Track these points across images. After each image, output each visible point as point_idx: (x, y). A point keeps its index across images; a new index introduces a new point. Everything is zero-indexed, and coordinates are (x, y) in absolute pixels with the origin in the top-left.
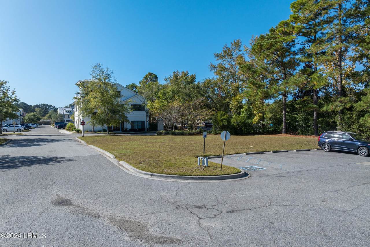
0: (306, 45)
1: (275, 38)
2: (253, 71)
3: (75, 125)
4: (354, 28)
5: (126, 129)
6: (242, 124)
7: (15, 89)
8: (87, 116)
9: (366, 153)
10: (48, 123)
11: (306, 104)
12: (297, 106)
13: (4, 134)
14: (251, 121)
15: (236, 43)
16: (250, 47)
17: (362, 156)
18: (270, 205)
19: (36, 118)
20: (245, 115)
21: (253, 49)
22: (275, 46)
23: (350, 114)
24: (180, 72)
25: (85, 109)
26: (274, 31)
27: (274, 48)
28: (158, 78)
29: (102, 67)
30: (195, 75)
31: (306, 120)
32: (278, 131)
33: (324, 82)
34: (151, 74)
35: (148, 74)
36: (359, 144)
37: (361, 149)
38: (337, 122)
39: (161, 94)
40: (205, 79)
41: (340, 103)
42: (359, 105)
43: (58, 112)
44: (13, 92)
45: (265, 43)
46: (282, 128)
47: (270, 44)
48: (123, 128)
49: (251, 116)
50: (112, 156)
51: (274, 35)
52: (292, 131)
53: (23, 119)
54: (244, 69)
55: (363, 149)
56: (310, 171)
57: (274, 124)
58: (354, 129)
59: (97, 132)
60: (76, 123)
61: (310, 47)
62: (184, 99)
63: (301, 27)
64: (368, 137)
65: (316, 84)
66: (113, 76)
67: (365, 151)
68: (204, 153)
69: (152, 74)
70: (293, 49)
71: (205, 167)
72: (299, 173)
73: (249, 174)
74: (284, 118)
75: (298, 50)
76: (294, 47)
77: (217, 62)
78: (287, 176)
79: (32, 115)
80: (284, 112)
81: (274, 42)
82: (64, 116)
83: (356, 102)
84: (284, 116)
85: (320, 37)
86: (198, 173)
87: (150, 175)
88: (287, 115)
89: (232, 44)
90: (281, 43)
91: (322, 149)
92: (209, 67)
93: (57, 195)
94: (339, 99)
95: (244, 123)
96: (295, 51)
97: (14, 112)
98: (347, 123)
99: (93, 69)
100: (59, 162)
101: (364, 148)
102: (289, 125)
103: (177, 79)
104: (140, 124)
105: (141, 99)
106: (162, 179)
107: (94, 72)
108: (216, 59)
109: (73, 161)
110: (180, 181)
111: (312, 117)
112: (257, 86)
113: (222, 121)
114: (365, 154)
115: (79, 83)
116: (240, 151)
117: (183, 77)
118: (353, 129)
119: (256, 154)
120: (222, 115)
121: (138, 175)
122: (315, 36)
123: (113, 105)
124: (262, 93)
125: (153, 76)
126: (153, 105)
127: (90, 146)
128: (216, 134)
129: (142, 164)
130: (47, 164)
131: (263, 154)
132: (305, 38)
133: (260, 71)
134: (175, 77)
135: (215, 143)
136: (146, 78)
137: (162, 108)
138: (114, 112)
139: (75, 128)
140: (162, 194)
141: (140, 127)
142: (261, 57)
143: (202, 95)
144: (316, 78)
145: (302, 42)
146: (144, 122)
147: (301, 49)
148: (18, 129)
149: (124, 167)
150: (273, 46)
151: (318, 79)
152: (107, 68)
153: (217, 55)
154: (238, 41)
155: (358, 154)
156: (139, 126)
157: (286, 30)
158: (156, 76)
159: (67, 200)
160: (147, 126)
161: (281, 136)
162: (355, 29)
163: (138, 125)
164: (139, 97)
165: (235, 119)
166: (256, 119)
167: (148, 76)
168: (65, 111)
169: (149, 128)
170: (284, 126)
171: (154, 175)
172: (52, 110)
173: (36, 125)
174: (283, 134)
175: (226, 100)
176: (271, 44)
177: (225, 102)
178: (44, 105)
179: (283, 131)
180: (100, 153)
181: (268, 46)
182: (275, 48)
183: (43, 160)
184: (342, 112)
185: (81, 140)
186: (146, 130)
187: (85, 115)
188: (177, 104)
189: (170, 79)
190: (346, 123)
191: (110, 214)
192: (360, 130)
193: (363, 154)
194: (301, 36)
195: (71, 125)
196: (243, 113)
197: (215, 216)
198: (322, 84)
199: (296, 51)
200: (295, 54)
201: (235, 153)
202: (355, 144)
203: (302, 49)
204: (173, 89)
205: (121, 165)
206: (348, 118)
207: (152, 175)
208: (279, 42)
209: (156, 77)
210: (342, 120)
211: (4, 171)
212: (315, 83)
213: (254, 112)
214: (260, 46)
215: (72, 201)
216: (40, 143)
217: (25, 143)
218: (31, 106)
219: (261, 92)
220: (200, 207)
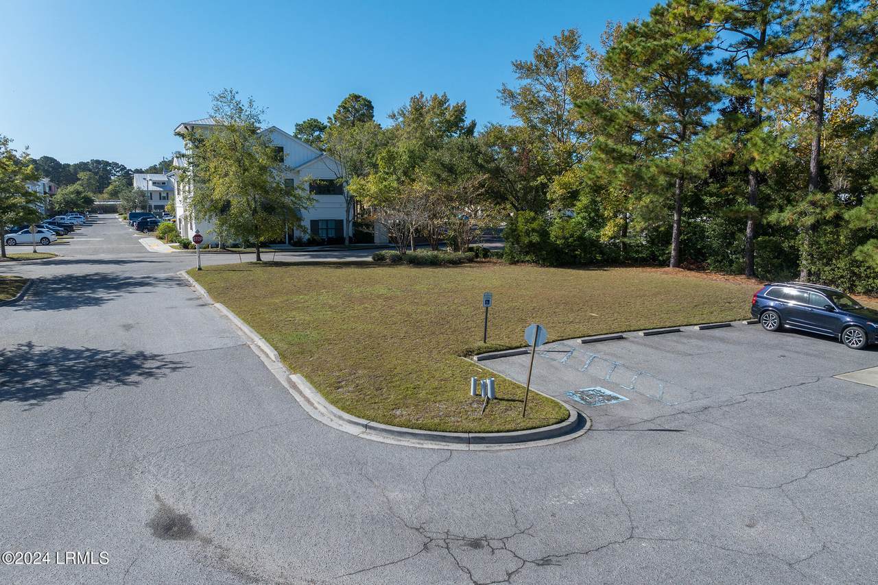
0: (740, 54)
1: (667, 35)
2: (605, 118)
3: (178, 227)
4: (864, 20)
5: (300, 239)
6: (575, 241)
7: (27, 148)
8: (207, 217)
9: (860, 341)
10: (112, 210)
11: (731, 196)
12: (708, 200)
13: (11, 258)
14: (598, 234)
15: (566, 39)
16: (602, 51)
17: (850, 347)
18: (631, 537)
19: (83, 198)
20: (584, 218)
21: (609, 59)
22: (664, 56)
23: (831, 233)
24: (428, 95)
25: (201, 202)
26: (662, 15)
27: (660, 62)
28: (373, 108)
29: (237, 98)
30: (464, 104)
31: (728, 238)
32: (660, 258)
33: (776, 154)
34: (357, 98)
35: (349, 98)
36: (848, 319)
37: (851, 333)
38: (801, 249)
39: (381, 159)
40: (489, 125)
41: (812, 207)
42: (855, 217)
43: (135, 185)
44: (24, 155)
45: (639, 49)
46: (670, 253)
47: (650, 51)
48: (291, 237)
49: (596, 221)
50: (272, 353)
51: (661, 26)
52: (692, 259)
53: (51, 204)
54: (584, 111)
55: (854, 332)
56: (727, 409)
57: (652, 242)
58: (839, 268)
59: (231, 249)
60: (180, 223)
61: (749, 58)
62: (439, 176)
63: (731, 10)
64: (870, 291)
65: (757, 157)
66: (264, 120)
67: (858, 338)
68: (485, 342)
69: (360, 97)
70: (706, 60)
71: (488, 403)
72: (702, 417)
73: (588, 419)
74: (675, 231)
75: (719, 64)
76: (709, 54)
77: (517, 84)
78: (672, 426)
79: (72, 193)
80: (675, 215)
81: (661, 46)
82: (149, 195)
83: (849, 205)
84: (675, 225)
85: (776, 36)
86: (472, 426)
87: (363, 425)
88: (684, 222)
89: (556, 39)
90: (676, 50)
91: (759, 322)
92: (500, 95)
93: (157, 498)
94: (810, 197)
95: (581, 238)
96: (711, 65)
97: (31, 205)
98: (824, 253)
99: (215, 103)
100: (150, 374)
101: (858, 330)
102: (686, 245)
103: (421, 114)
104: (332, 225)
105: (333, 166)
106: (390, 440)
107: (217, 110)
108: (518, 75)
109: (184, 370)
110: (431, 446)
111: (742, 230)
112: (615, 154)
113: (527, 234)
114: (857, 344)
115: (182, 129)
116: (568, 332)
117: (435, 110)
118: (836, 269)
119: (606, 343)
120: (527, 221)
121: (336, 424)
122: (764, 33)
123: (267, 192)
124: (626, 175)
125: (363, 102)
126: (364, 189)
127: (218, 305)
128: (512, 264)
129: (342, 387)
130: (125, 384)
131: (622, 343)
132: (737, 37)
133: (623, 117)
134: (417, 110)
135: (510, 304)
136: (345, 108)
137: (384, 199)
138: (269, 208)
139: (178, 236)
140: (392, 496)
141: (332, 234)
142: (626, 83)
143: (481, 167)
144: (759, 142)
145: (731, 46)
146: (342, 221)
147: (728, 61)
148: (42, 239)
149: (301, 393)
150: (660, 55)
151: (762, 145)
152: (248, 100)
153: (519, 66)
154: (572, 32)
155: (842, 342)
156: (330, 231)
157: (692, 13)
158: (370, 102)
159: (181, 516)
160: (348, 231)
161: (666, 273)
162: (866, 21)
163: (327, 229)
164: (327, 162)
165: (560, 228)
166: (608, 231)
167: (348, 103)
168: (150, 183)
169: (354, 234)
170: (674, 250)
171: (371, 428)
172: (118, 174)
173: (83, 219)
174: (670, 269)
175: (538, 179)
176: (653, 51)
177: (535, 183)
178: (98, 162)
179: (672, 261)
180: (244, 340)
181: (645, 56)
182: (663, 63)
183: (114, 365)
184: (815, 227)
185: (195, 283)
186: (347, 242)
187: (201, 215)
188: (420, 187)
189: (403, 115)
190: (821, 253)
191: (280, 571)
192: (854, 273)
193: (853, 343)
194: (728, 29)
195: (168, 227)
196: (578, 213)
197: (509, 575)
198: (771, 159)
199: (715, 66)
200: (711, 71)
201: (556, 338)
202: (838, 319)
203: (730, 61)
204: (412, 148)
205: (294, 386)
206: (827, 243)
207: (366, 426)
208: (673, 47)
209: (369, 106)
210: (812, 245)
211: (27, 407)
212: (756, 155)
213: (606, 213)
214: (626, 54)
215: (193, 522)
216: (101, 293)
217: (64, 293)
218: (68, 165)
219: (624, 171)
220: (476, 544)
